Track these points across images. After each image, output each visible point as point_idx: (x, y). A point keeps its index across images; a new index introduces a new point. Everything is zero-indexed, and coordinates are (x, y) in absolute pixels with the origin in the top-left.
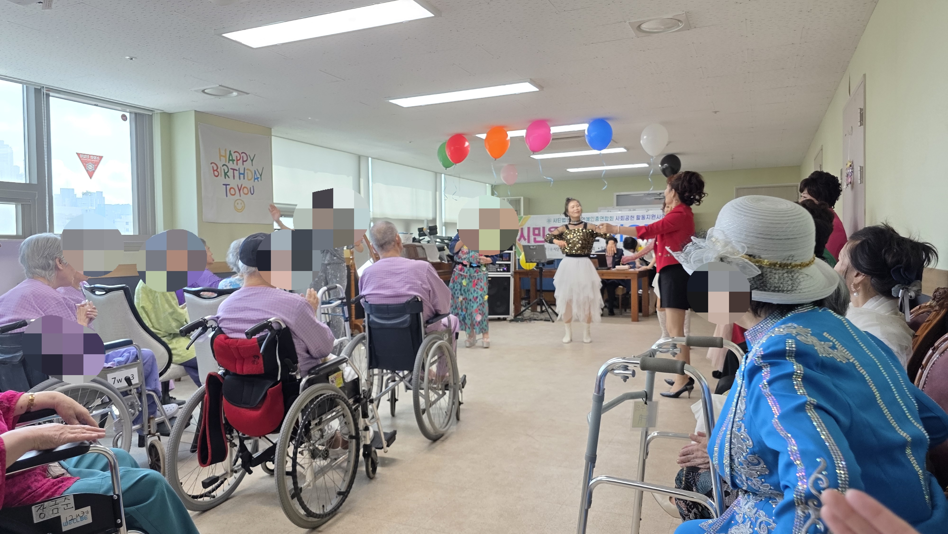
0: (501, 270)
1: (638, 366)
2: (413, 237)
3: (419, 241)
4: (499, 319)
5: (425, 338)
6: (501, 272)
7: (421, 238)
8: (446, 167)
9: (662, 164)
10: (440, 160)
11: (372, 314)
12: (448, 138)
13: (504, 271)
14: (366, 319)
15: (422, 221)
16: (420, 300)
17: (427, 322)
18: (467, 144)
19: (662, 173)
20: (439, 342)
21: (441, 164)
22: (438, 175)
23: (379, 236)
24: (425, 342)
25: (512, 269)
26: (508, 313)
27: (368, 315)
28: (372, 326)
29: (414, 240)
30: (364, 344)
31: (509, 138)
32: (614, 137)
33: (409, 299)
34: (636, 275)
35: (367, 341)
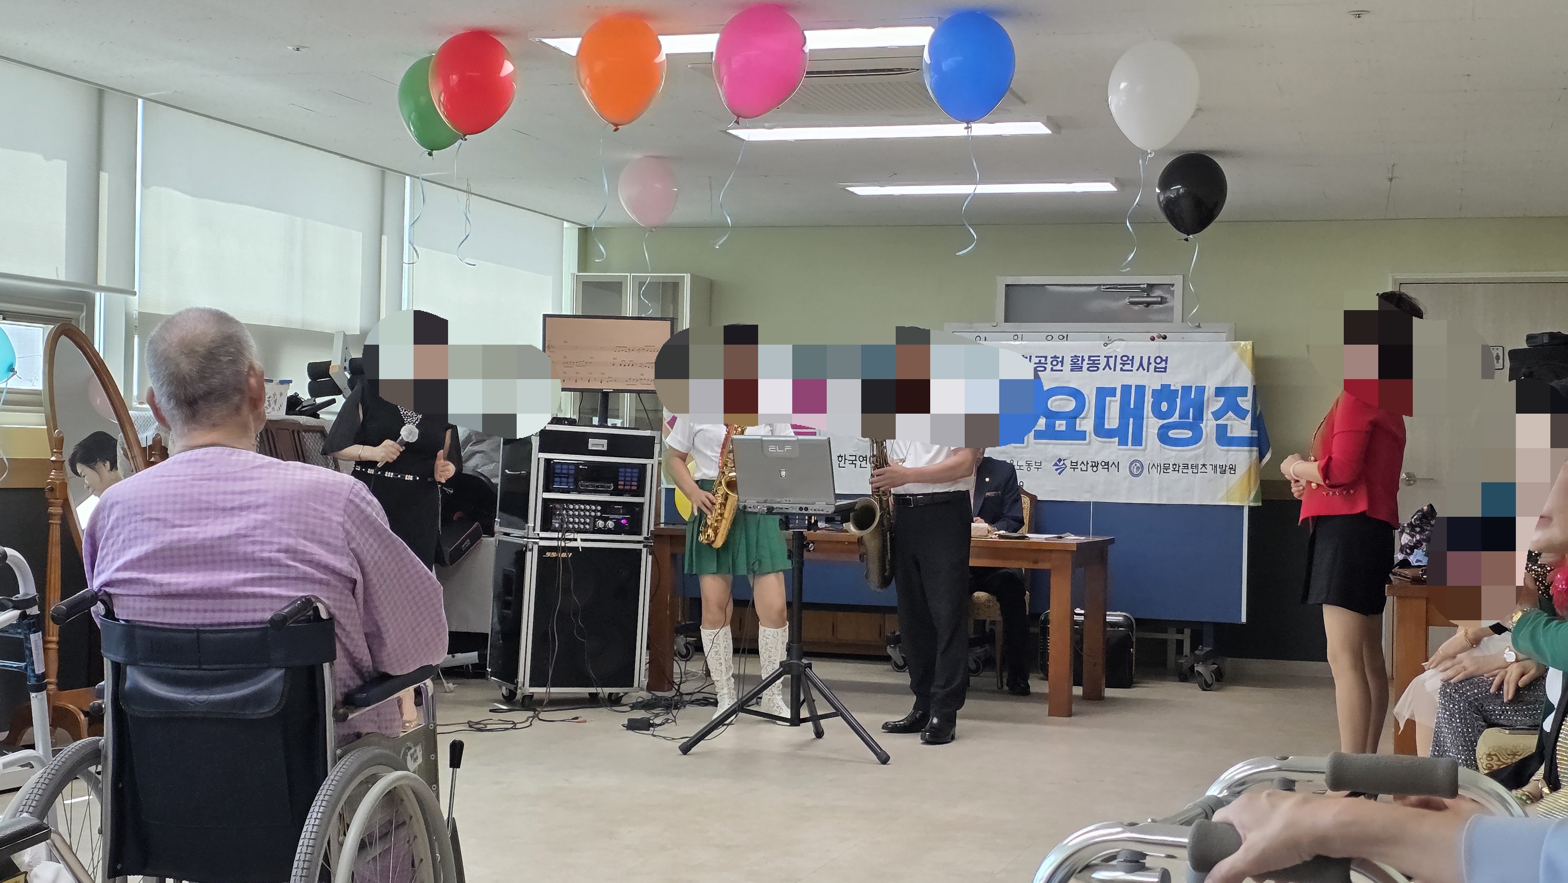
0: (610, 524)
1: (1184, 854)
2: (290, 393)
3: (313, 412)
4: (593, 701)
5: (337, 759)
6: (609, 531)
7: (320, 400)
8: (432, 145)
9: (1165, 182)
10: (408, 120)
11: (134, 664)
12: (437, 43)
13: (618, 529)
14: (107, 684)
15: (324, 339)
16: (324, 615)
17: (350, 701)
18: (508, 68)
19: (1163, 217)
20: (388, 779)
21: (410, 134)
22: (390, 177)
23: (186, 366)
24: (335, 775)
25: (648, 525)
26: (627, 680)
27: (118, 671)
28: (133, 710)
29: (294, 404)
30: (94, 783)
31: (662, 58)
32: (1019, 79)
33: (282, 608)
34: (1069, 556)
35: (105, 770)
